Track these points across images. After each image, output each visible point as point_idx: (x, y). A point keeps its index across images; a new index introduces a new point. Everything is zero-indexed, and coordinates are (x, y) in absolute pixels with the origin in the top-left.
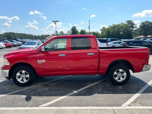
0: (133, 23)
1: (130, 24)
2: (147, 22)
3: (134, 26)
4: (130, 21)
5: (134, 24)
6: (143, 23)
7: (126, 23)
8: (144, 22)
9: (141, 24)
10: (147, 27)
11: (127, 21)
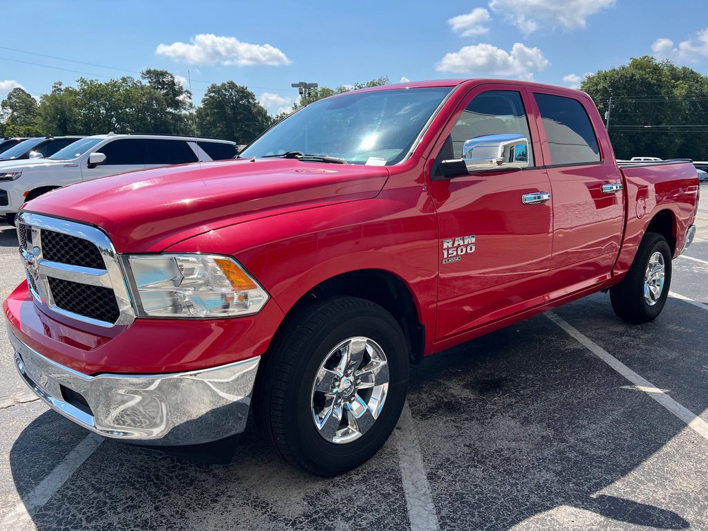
0: (173, 83)
1: (163, 88)
2: (232, 85)
3: (181, 98)
4: (163, 74)
5: (180, 92)
6: (214, 89)
7: (146, 82)
8: (219, 84)
9: (210, 91)
10: (233, 108)
11: (149, 72)
